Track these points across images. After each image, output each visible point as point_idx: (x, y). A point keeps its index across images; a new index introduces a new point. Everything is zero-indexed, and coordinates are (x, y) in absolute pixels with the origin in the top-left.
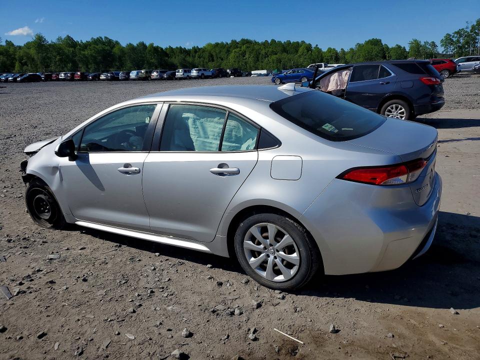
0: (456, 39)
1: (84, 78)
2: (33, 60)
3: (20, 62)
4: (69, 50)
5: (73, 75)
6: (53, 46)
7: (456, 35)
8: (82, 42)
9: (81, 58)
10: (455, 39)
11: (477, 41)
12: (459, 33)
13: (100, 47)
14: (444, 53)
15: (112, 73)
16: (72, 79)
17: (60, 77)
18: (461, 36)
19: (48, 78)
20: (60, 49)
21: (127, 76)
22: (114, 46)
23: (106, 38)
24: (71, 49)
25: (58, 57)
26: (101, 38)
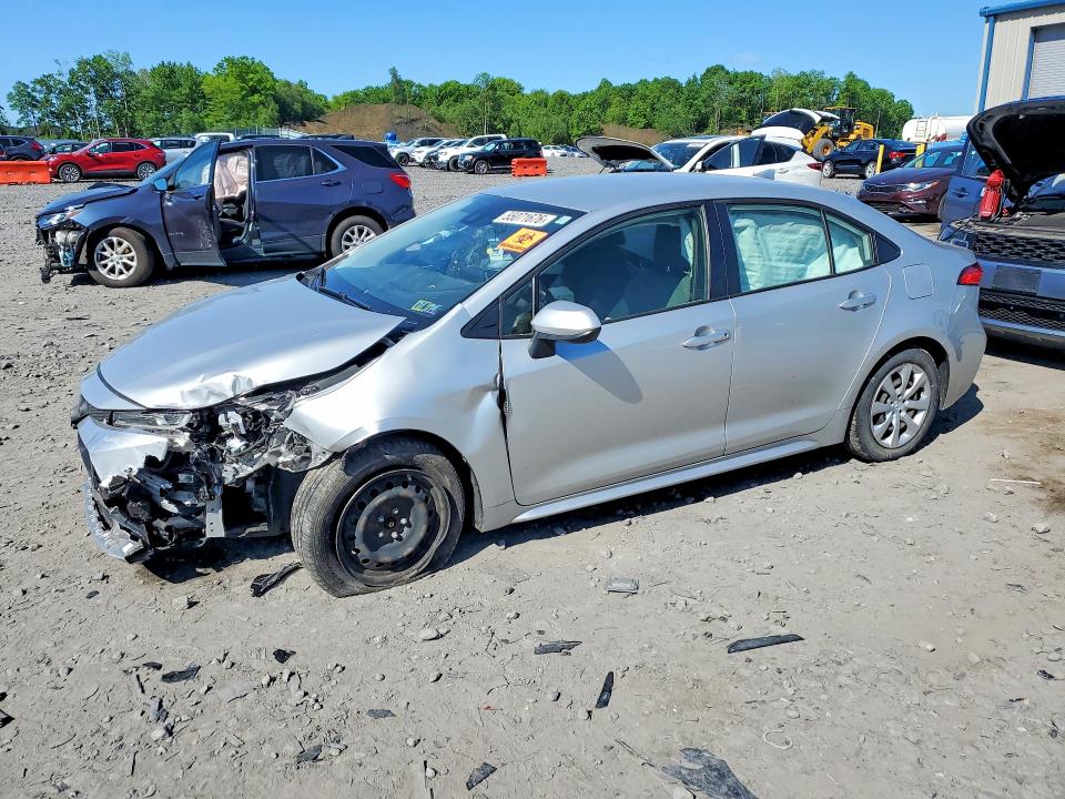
0: (42, 96)
7: (38, 87)
10: (39, 96)
11: (88, 104)
12: (44, 82)
14: (23, 125)
18: (49, 90)
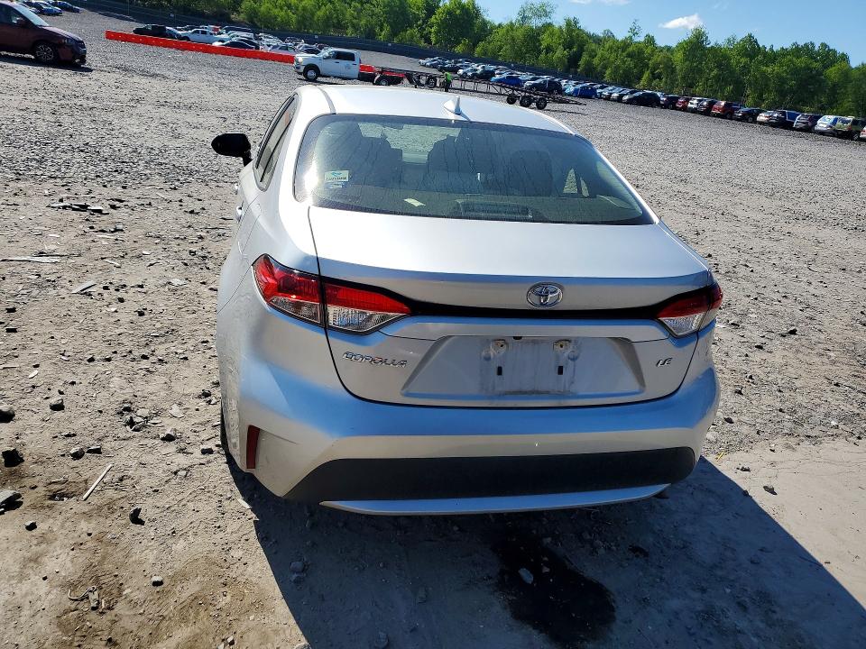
1: (727, 114)
2: (673, 70)
3: (652, 73)
4: (737, 62)
5: (711, 104)
6: (715, 50)
8: (771, 49)
9: (757, 79)
13: (801, 62)
15: (784, 113)
16: (707, 112)
17: (689, 105)
19: (671, 104)
20: (725, 57)
21: (810, 124)
22: (832, 63)
23: (824, 45)
24: (743, 60)
25: (715, 72)
26: (812, 44)
